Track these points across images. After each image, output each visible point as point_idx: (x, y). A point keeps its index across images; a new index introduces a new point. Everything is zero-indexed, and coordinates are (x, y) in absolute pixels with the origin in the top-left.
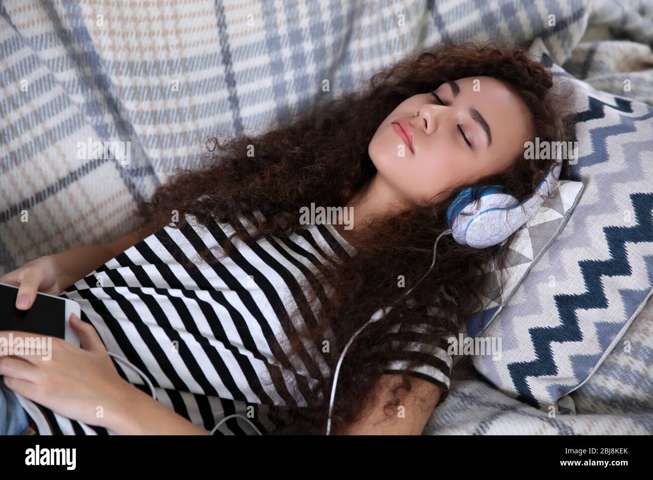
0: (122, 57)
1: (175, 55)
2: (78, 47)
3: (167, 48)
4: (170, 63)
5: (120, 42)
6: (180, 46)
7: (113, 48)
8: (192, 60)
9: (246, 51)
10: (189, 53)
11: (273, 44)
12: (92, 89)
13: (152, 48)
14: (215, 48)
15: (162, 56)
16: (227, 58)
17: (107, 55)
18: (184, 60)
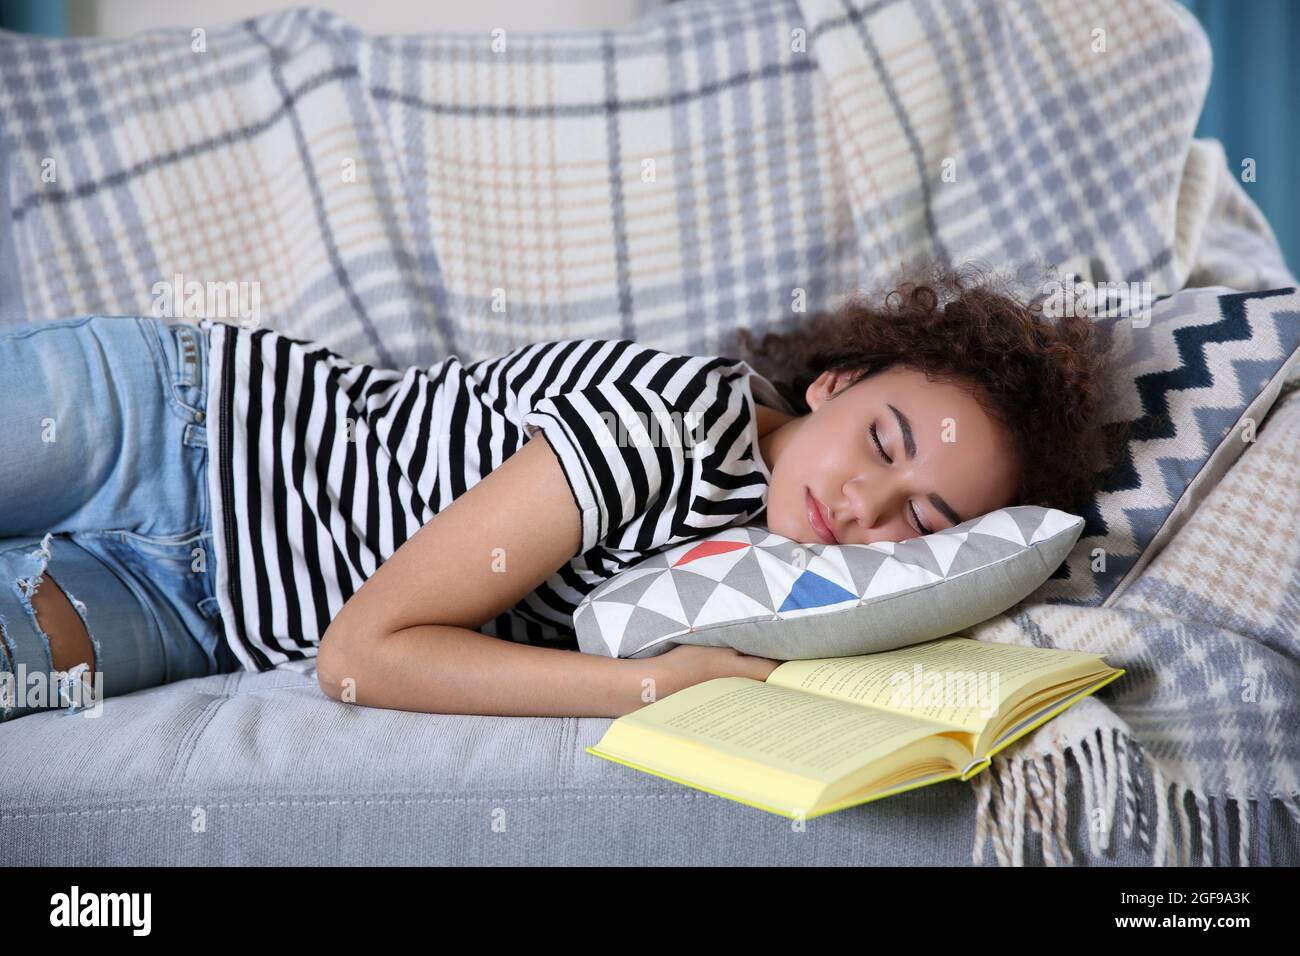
0: (478, 291)
1: (552, 298)
2: (420, 278)
3: (542, 288)
4: (545, 309)
5: (477, 271)
6: (562, 287)
7: (467, 278)
8: (576, 306)
9: (654, 296)
10: (573, 296)
11: (692, 287)
12: (429, 329)
13: (522, 287)
14: (611, 290)
15: (534, 299)
16: (626, 304)
17: (457, 287)
18: (564, 307)
